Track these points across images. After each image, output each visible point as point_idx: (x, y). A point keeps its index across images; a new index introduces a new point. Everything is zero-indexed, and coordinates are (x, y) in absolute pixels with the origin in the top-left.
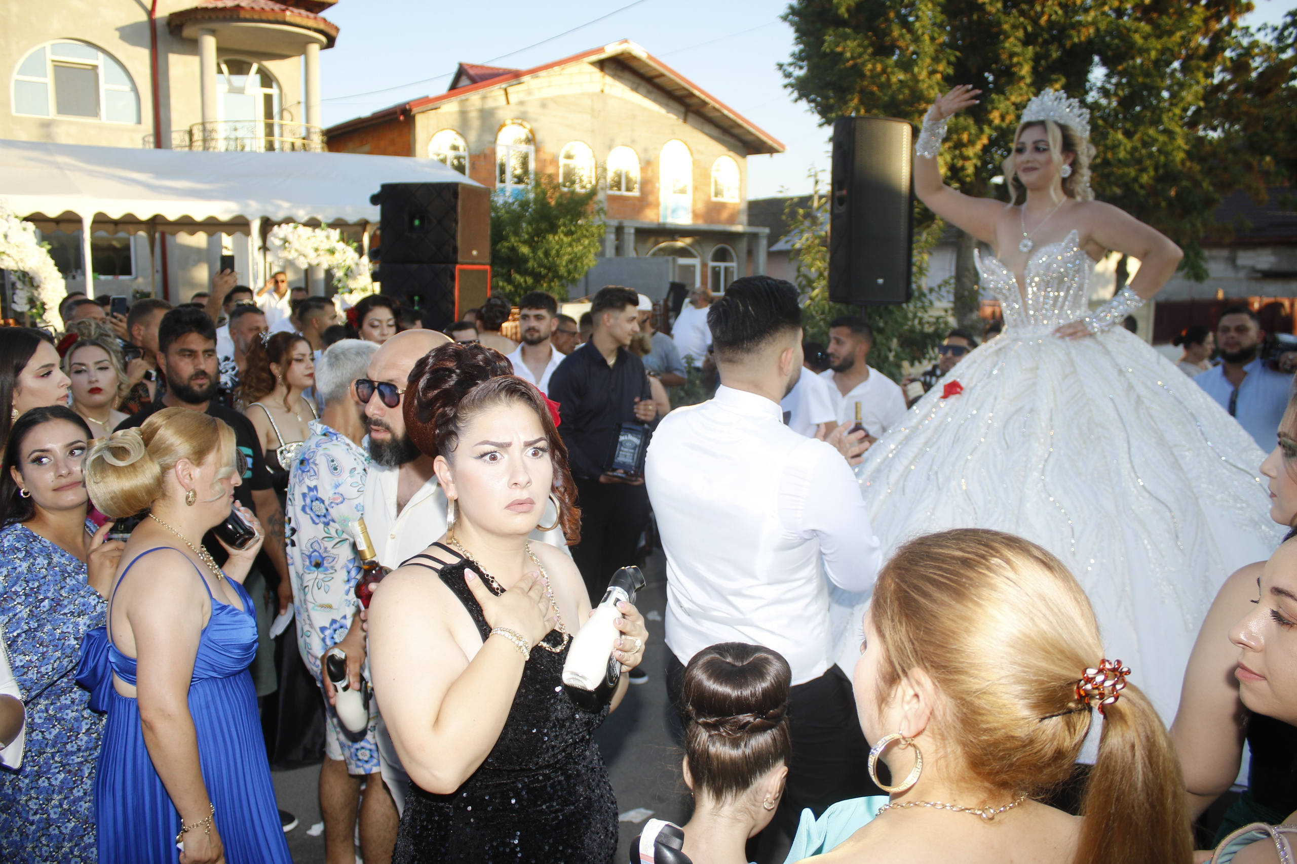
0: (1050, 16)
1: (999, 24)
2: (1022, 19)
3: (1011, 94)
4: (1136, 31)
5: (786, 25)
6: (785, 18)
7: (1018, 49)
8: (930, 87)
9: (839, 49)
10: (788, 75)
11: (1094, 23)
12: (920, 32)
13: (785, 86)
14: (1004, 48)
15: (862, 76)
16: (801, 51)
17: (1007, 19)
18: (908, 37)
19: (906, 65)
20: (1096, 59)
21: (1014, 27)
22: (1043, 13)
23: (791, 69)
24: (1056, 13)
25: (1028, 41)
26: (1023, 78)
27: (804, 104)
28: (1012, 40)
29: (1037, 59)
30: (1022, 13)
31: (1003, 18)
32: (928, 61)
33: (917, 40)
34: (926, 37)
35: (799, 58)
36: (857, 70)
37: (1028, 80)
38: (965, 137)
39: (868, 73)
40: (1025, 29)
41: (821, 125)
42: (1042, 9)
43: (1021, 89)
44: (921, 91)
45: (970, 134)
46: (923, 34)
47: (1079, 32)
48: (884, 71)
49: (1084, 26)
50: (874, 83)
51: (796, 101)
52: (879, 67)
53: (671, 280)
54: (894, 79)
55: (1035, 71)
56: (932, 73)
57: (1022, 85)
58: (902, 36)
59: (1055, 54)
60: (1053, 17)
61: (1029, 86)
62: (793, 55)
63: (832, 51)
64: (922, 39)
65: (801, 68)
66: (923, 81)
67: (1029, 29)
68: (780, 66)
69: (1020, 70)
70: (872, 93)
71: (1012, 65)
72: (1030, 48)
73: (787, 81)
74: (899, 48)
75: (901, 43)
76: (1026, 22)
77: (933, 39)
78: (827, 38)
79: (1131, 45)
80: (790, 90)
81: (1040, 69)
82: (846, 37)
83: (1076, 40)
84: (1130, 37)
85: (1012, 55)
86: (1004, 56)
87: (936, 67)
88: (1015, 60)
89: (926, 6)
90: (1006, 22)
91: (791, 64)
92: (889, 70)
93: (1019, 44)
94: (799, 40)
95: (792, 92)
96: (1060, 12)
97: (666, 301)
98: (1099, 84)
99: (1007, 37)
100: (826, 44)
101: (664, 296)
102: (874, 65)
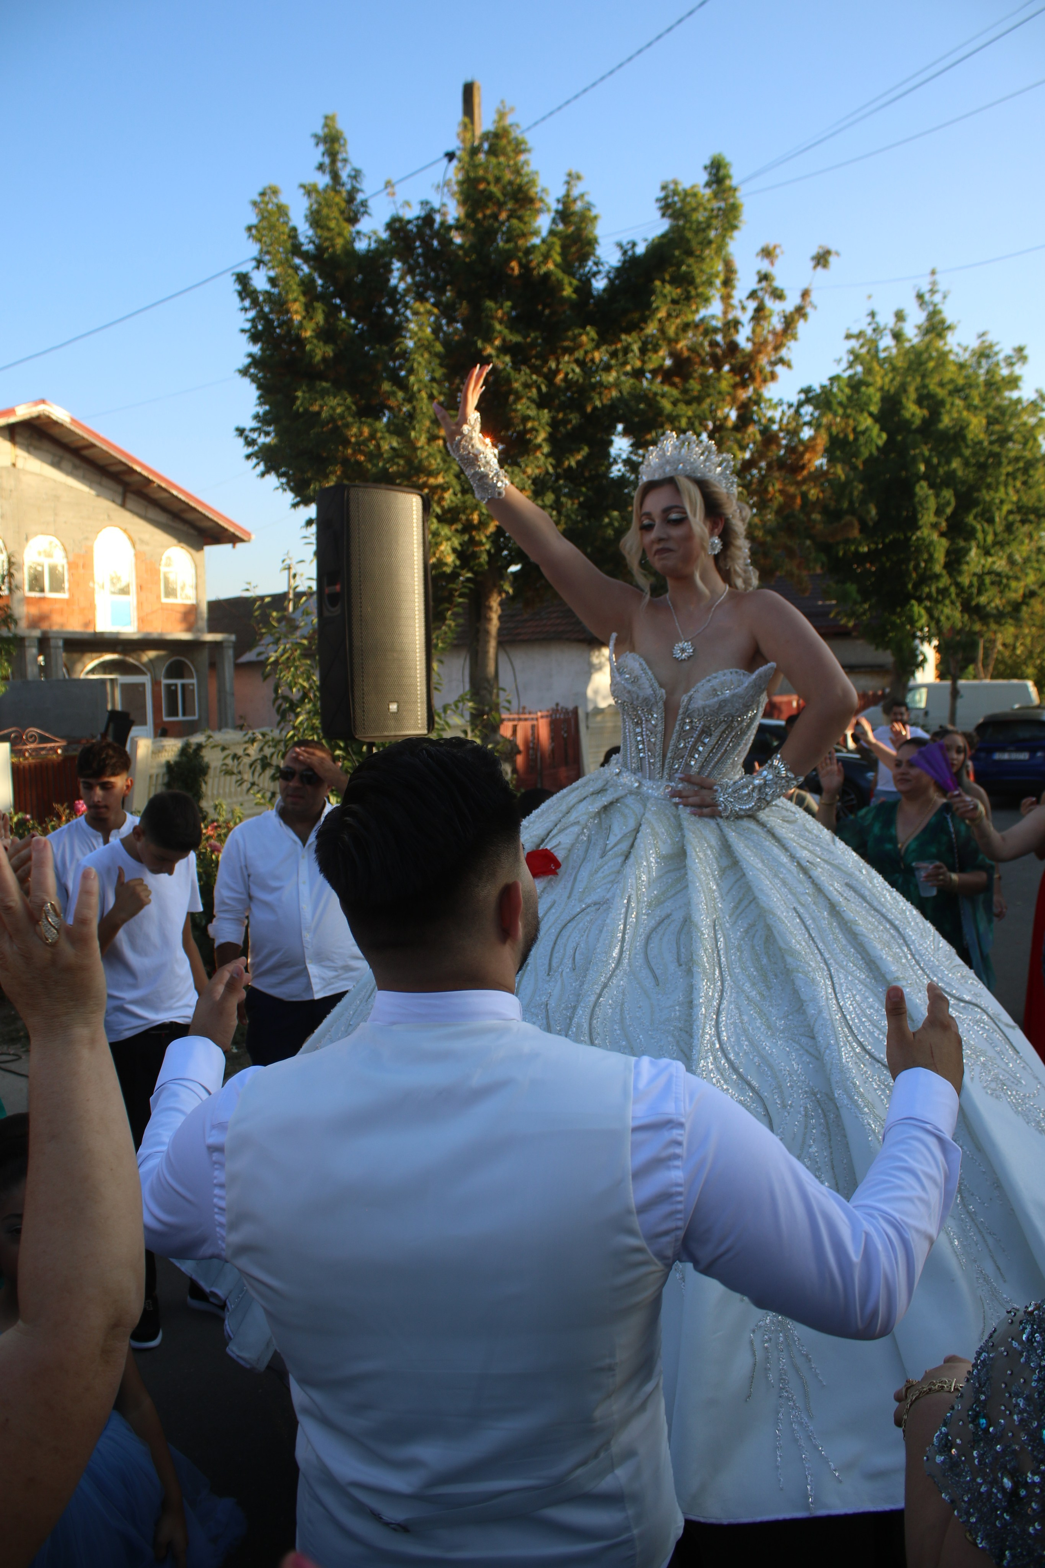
0: (567, 374)
1: (508, 381)
2: (534, 377)
3: (527, 466)
4: (663, 396)
5: (247, 381)
6: (244, 372)
7: (532, 412)
8: (430, 455)
9: (316, 408)
10: (250, 443)
11: (617, 384)
12: (415, 388)
13: (248, 457)
14: (516, 411)
15: (346, 442)
16: (266, 413)
17: (517, 376)
18: (400, 395)
19: (400, 429)
20: (620, 427)
21: (527, 386)
22: (557, 371)
23: (255, 435)
24: (573, 371)
25: (542, 402)
26: (539, 446)
27: (272, 480)
28: (524, 401)
29: (554, 424)
30: (535, 370)
31: (513, 374)
32: (427, 423)
33: (411, 398)
34: (424, 394)
35: (263, 419)
36: (338, 435)
37: (546, 449)
38: (475, 517)
39: (353, 440)
40: (539, 389)
41: (295, 506)
42: (557, 365)
43: (537, 458)
44: (421, 461)
45: (481, 514)
46: (419, 391)
47: (600, 394)
48: (372, 436)
49: (606, 388)
50: (362, 452)
51: (263, 475)
52: (366, 431)
53: (109, 707)
54: (385, 447)
55: (551, 439)
56: (432, 438)
57: (538, 454)
58: (394, 393)
59: (575, 418)
60: (570, 376)
61: (547, 456)
62: (256, 417)
63: (306, 411)
64: (418, 396)
65: (267, 434)
66: (422, 448)
67: (544, 389)
68: (241, 431)
69: (536, 437)
70: (358, 463)
71: (526, 431)
72: (546, 411)
73: (250, 450)
74: (390, 409)
75: (392, 403)
76: (540, 380)
77: (431, 397)
78: (299, 394)
79: (660, 411)
80: (254, 461)
81: (559, 436)
82: (324, 393)
83: (598, 403)
84: (658, 402)
85: (526, 419)
86: (517, 421)
87: (436, 431)
88: (529, 425)
89: (422, 356)
90: (516, 381)
91: (253, 430)
92: (379, 435)
93: (533, 406)
94: (263, 399)
95: (258, 464)
96: (577, 370)
97: (104, 735)
98: (624, 456)
99: (518, 398)
100: (298, 402)
101: (102, 729)
102: (359, 429)
